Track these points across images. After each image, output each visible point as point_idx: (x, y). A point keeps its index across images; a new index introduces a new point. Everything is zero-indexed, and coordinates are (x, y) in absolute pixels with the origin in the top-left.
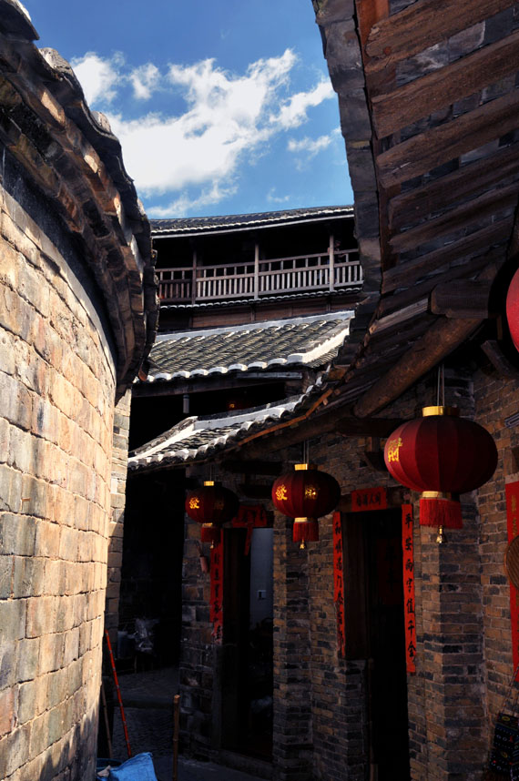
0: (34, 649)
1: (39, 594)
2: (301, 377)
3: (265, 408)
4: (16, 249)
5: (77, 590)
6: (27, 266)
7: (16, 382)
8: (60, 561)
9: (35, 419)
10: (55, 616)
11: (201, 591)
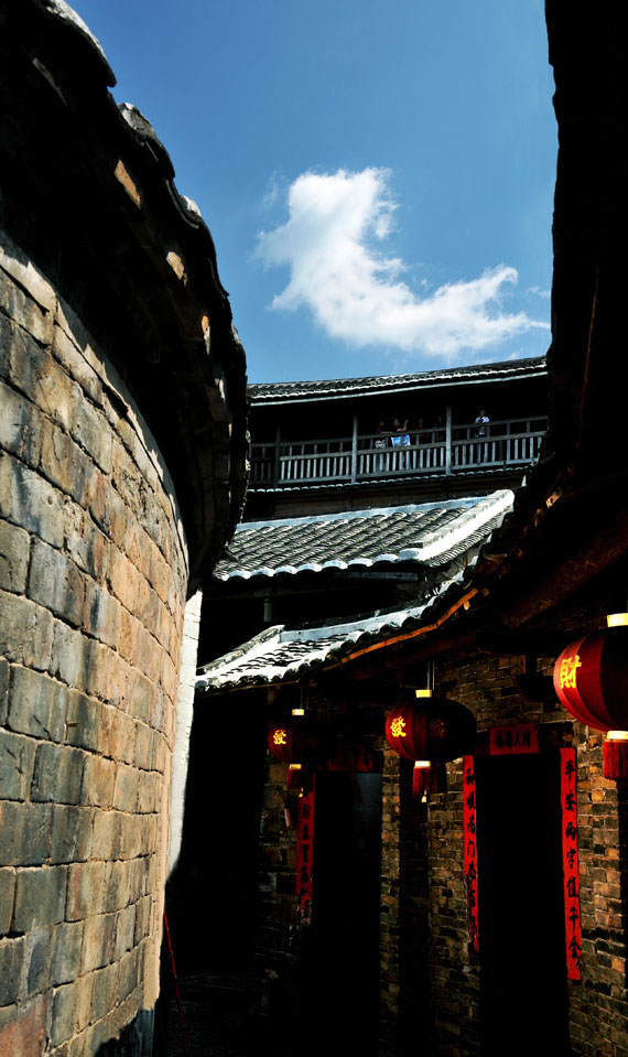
0: (75, 938)
1: (85, 858)
2: (416, 579)
3: (373, 616)
4: (72, 376)
5: (134, 853)
6: (85, 401)
7: (65, 560)
8: (113, 812)
9: (88, 612)
10: (106, 889)
11: (284, 852)
